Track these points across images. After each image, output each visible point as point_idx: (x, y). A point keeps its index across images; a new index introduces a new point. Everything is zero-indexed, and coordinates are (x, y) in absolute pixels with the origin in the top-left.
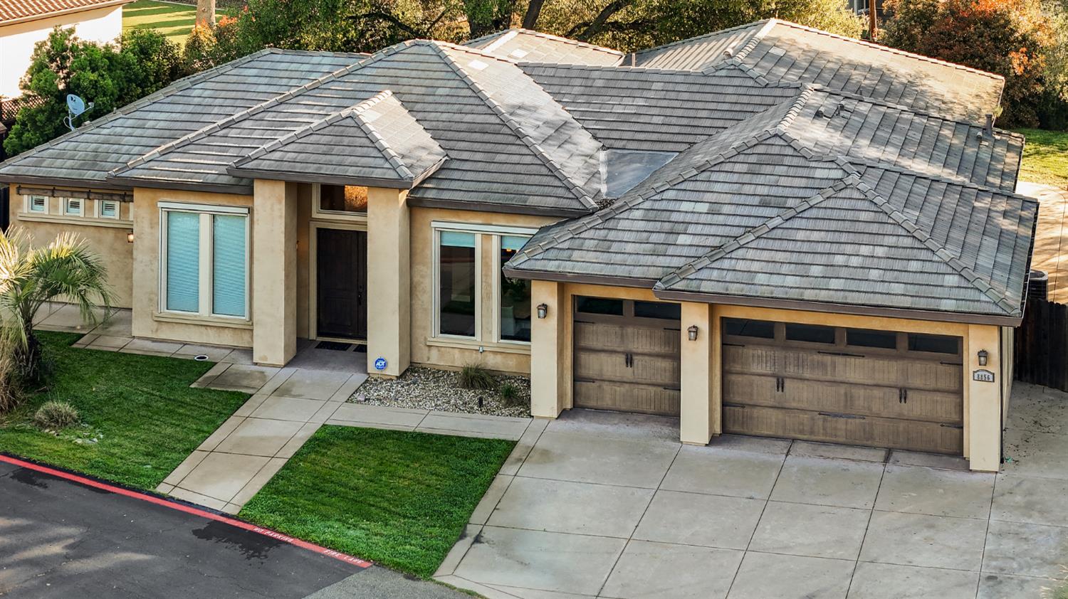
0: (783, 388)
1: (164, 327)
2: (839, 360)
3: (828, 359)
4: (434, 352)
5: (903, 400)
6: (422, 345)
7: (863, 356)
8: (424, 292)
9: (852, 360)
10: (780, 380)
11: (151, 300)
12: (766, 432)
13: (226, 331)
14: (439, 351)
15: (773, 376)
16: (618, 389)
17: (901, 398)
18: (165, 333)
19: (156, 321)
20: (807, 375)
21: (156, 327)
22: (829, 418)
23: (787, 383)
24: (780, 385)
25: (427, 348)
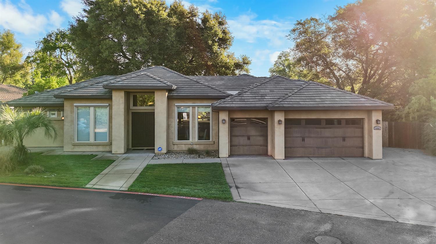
0: (304, 140)
1: (76, 147)
2: (323, 130)
3: (319, 130)
4: (176, 146)
5: (344, 141)
6: (171, 144)
7: (331, 128)
8: (172, 127)
9: (327, 130)
10: (303, 138)
11: (71, 138)
12: (298, 156)
13: (100, 146)
14: (177, 146)
15: (301, 137)
16: (245, 148)
17: (343, 141)
18: (77, 149)
19: (73, 145)
20: (312, 135)
21: (73, 147)
22: (320, 149)
23: (306, 139)
24: (303, 140)
25: (173, 145)
